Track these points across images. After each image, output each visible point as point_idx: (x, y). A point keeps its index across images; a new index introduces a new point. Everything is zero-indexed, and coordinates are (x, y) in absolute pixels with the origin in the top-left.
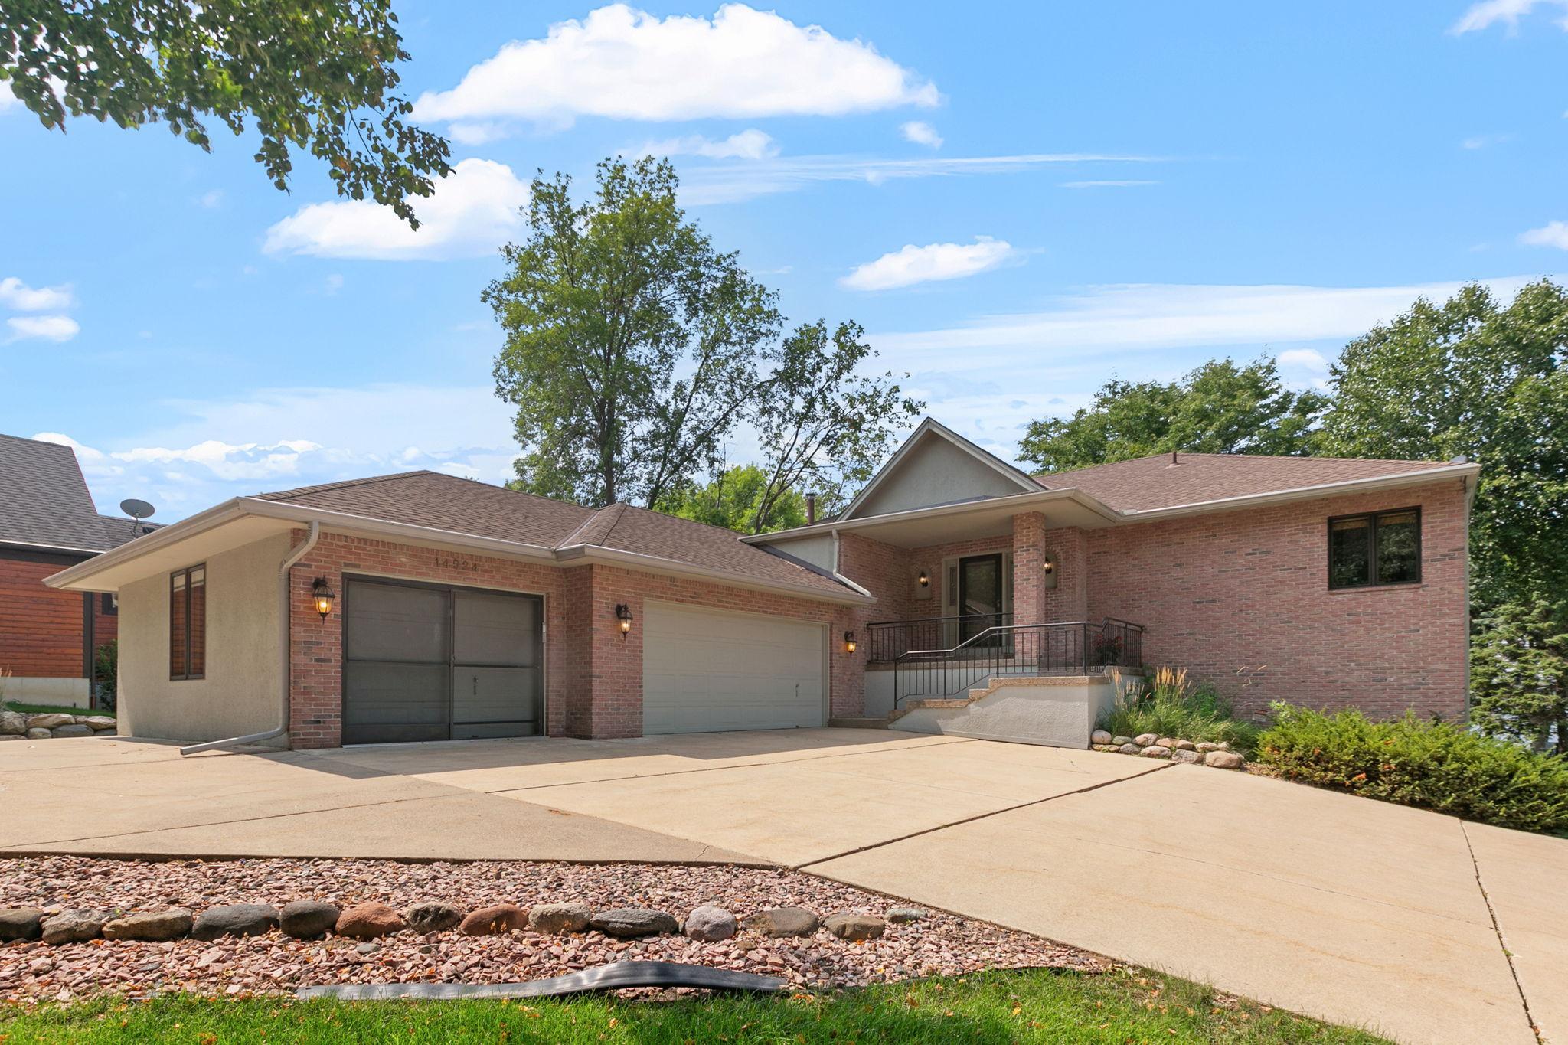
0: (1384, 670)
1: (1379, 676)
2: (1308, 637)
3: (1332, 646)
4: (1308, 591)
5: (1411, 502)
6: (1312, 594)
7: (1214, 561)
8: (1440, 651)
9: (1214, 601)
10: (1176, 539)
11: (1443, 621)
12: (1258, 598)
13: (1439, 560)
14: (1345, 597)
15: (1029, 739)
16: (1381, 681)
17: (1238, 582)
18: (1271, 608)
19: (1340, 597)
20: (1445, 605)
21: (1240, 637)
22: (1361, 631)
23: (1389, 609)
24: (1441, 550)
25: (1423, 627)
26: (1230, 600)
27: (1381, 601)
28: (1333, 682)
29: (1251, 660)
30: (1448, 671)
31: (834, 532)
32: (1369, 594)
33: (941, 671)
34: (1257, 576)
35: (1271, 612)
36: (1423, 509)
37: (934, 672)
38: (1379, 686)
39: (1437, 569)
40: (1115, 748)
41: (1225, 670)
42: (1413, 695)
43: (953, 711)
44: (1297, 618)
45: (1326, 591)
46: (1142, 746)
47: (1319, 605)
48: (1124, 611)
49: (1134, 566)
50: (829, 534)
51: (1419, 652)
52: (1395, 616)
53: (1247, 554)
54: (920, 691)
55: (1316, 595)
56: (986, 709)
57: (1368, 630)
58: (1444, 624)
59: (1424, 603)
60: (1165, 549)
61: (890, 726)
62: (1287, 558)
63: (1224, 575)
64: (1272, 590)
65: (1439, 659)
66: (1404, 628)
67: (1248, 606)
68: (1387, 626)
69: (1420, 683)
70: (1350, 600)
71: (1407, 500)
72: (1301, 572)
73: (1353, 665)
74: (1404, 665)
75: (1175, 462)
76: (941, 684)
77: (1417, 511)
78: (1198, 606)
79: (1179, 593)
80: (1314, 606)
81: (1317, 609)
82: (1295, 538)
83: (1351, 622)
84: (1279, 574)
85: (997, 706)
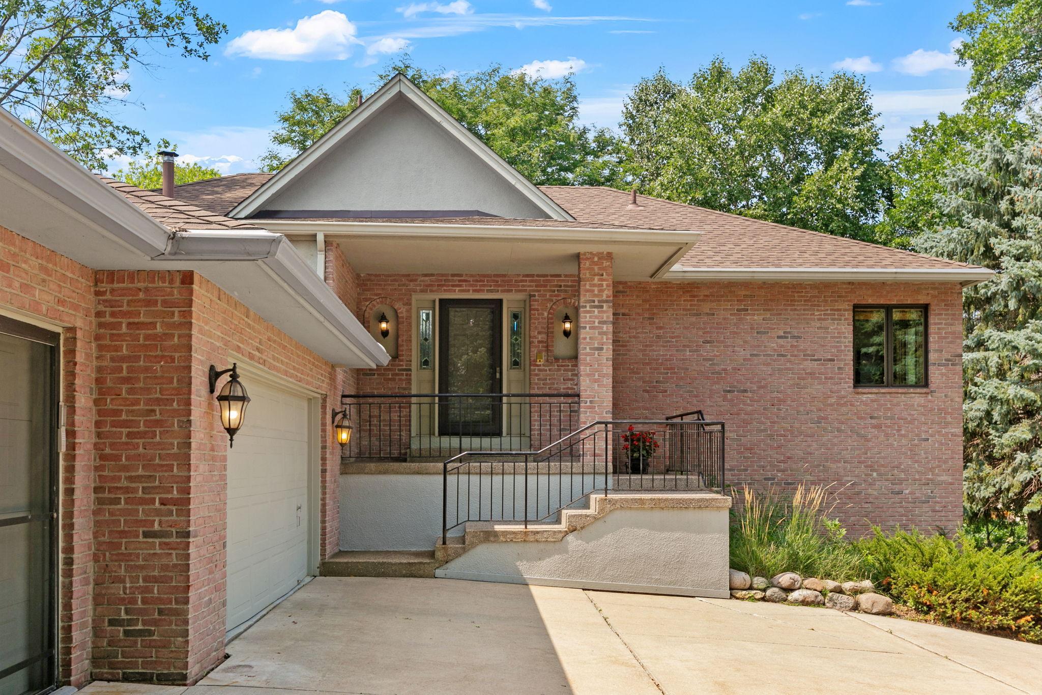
0: (901, 481)
1: (897, 488)
2: (835, 441)
3: (857, 452)
4: (835, 388)
5: (922, 300)
6: (839, 391)
7: (745, 342)
8: (945, 462)
9: (745, 391)
10: (706, 307)
11: (947, 430)
12: (789, 391)
13: (944, 365)
14: (869, 395)
15: (653, 587)
16: (898, 493)
17: (769, 370)
18: (802, 405)
19: (864, 398)
20: (949, 413)
21: (771, 436)
22: (882, 437)
23: (904, 414)
24: (945, 355)
25: (932, 436)
26: (762, 391)
27: (898, 404)
28: (859, 493)
29: (782, 466)
30: (951, 484)
31: (320, 238)
32: (888, 396)
33: (520, 479)
34: (788, 365)
35: (802, 409)
36: (932, 307)
37: (509, 479)
38: (897, 499)
39: (942, 374)
40: (759, 595)
41: (756, 477)
42: (924, 510)
43: (542, 546)
44: (826, 418)
45: (851, 389)
46: (788, 590)
47: (845, 404)
48: (646, 395)
49: (658, 337)
50: (313, 238)
51: (928, 462)
52: (910, 423)
53: (779, 337)
54: (486, 515)
55: (843, 393)
56: (592, 544)
57: (887, 435)
58: (947, 433)
59: (932, 410)
60: (694, 319)
61: (438, 572)
62: (816, 346)
63: (756, 360)
64: (802, 382)
65: (944, 470)
66: (917, 435)
67: (780, 400)
68: (903, 432)
69: (929, 497)
70: (873, 401)
71: (920, 297)
72: (829, 365)
73: (875, 474)
74: (917, 477)
75: (635, 202)
76: (520, 503)
77: (925, 309)
78: (729, 396)
79: (708, 378)
80: (842, 405)
81: (844, 409)
82: (824, 323)
83: (874, 427)
84: (810, 365)
85: (608, 539)
